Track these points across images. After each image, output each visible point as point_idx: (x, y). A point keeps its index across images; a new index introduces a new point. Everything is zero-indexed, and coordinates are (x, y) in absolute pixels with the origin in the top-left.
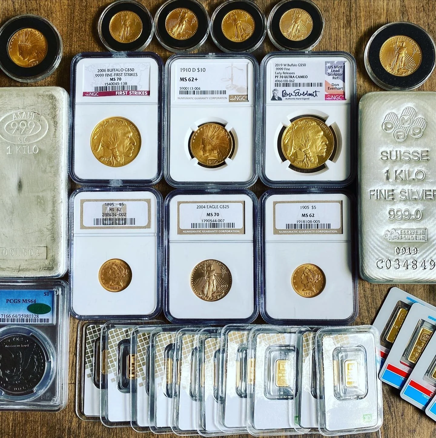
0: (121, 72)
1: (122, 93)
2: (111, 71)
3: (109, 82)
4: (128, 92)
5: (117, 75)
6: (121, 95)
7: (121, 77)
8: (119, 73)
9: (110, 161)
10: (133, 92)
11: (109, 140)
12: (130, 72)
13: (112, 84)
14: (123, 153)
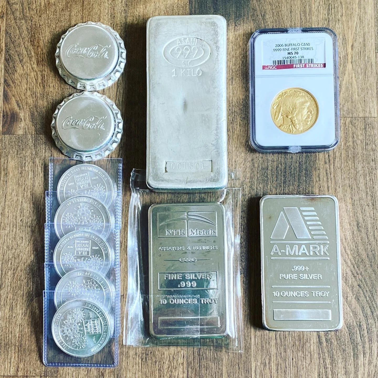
0: (298, 47)
1: (300, 66)
2: (288, 45)
3: (287, 56)
4: (305, 65)
5: (294, 49)
6: (298, 68)
7: (298, 51)
8: (296, 47)
9: (290, 129)
10: (310, 65)
11: (288, 110)
12: (306, 47)
13: (289, 58)
14: (302, 121)
